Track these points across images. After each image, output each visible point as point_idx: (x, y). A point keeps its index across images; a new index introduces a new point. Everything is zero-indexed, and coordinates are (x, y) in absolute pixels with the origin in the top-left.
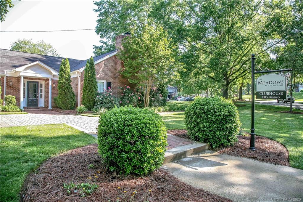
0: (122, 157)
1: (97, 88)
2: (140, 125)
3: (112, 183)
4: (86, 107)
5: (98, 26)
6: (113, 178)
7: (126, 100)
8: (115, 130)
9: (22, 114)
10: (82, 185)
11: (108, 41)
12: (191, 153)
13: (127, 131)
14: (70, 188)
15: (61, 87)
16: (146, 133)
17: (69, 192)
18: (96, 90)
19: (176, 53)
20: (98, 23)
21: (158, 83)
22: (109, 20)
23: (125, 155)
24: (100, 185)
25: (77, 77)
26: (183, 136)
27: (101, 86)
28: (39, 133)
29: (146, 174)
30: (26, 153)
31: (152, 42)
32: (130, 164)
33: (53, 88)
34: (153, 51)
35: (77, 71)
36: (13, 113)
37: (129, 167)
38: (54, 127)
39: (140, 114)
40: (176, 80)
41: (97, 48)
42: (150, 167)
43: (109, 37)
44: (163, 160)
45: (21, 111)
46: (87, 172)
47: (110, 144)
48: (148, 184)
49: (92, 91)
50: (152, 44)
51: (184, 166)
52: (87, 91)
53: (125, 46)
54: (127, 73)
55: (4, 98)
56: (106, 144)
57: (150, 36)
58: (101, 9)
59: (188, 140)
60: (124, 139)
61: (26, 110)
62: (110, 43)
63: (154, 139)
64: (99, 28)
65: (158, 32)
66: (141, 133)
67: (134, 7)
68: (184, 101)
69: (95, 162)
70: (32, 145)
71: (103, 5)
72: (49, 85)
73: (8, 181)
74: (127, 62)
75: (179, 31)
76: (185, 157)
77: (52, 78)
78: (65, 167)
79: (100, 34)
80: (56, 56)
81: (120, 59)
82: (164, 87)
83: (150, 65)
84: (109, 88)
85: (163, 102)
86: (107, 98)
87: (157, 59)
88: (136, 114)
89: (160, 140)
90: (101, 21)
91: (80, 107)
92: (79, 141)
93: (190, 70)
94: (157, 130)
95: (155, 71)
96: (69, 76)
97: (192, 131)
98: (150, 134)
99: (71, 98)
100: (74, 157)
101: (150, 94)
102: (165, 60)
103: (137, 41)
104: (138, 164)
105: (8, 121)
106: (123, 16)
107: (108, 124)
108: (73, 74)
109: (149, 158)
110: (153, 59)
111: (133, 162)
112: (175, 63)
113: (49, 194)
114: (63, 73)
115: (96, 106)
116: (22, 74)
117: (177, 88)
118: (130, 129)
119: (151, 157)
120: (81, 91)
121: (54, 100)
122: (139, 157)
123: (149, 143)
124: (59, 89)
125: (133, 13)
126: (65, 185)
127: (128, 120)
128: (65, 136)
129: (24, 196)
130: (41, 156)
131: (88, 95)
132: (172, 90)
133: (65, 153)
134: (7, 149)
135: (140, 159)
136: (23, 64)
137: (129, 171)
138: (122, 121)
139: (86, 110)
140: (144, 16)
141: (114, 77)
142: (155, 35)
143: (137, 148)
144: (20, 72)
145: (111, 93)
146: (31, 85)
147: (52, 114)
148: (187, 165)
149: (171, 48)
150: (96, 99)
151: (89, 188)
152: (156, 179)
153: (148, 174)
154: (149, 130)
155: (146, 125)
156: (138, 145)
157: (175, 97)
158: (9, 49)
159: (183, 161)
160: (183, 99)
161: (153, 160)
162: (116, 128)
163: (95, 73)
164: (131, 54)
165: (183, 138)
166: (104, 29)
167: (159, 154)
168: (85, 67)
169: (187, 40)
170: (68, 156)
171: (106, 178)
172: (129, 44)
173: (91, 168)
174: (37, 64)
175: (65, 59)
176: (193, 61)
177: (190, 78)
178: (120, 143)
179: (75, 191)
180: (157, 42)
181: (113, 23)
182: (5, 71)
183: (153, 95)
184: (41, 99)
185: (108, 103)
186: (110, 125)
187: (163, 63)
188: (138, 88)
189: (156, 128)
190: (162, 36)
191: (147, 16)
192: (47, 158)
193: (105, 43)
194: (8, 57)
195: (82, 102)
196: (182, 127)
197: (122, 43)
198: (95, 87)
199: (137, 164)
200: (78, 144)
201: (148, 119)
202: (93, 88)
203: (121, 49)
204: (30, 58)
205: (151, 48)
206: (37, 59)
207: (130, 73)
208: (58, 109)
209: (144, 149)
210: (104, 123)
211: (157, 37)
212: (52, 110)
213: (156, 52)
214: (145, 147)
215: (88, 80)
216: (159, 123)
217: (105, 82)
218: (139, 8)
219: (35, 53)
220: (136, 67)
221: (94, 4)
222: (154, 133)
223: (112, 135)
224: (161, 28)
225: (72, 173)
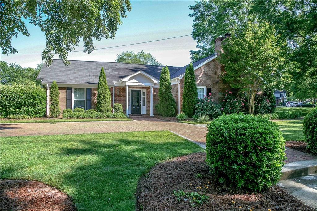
0: (234, 168)
1: (198, 94)
2: (254, 134)
3: (223, 195)
4: (186, 114)
5: (194, 31)
6: (223, 190)
7: (228, 107)
8: (226, 140)
9: (128, 120)
10: (192, 194)
11: (206, 45)
12: (314, 171)
13: (240, 141)
14: (180, 196)
15: (162, 95)
16: (262, 144)
17: (180, 199)
18: (196, 96)
19: (286, 51)
20: (194, 28)
21: (265, 87)
22: (206, 23)
23: (237, 167)
24: (210, 196)
25: (177, 84)
26: (301, 149)
27: (202, 93)
28: (146, 139)
29: (260, 190)
30: (137, 157)
31: (257, 41)
32: (242, 177)
33: (154, 95)
34: (258, 51)
35: (177, 78)
36: (121, 119)
37: (241, 181)
38: (159, 133)
39: (254, 123)
40: (287, 82)
41: (195, 53)
42: (266, 183)
43: (206, 41)
44: (280, 176)
45: (127, 118)
46: (195, 182)
47: (220, 154)
48: (264, 202)
49: (193, 98)
50: (257, 43)
51: (306, 185)
52: (187, 98)
53: (224, 48)
54: (229, 77)
55: (113, 106)
56: (216, 153)
57: (253, 35)
58: (196, 14)
59: (308, 154)
60: (236, 149)
61: (131, 117)
62: (208, 46)
63: (270, 151)
64: (196, 32)
65: (263, 29)
66: (256, 143)
67: (232, 5)
68: (295, 107)
69: (203, 171)
70: (141, 150)
71: (198, 9)
72: (150, 93)
73: (125, 182)
74: (228, 66)
75: (288, 25)
76: (306, 175)
77: (153, 86)
78: (173, 174)
79: (197, 39)
80: (155, 65)
81: (221, 62)
82: (271, 91)
83: (255, 67)
84: (210, 94)
85: (271, 109)
86: (207, 105)
87: (263, 59)
88: (249, 123)
89: (278, 152)
90: (197, 25)
91: (181, 114)
92: (184, 148)
93: (304, 69)
94: (274, 141)
95: (261, 73)
96: (170, 83)
97: (314, 143)
98: (267, 145)
99: (172, 105)
100: (181, 164)
101: (255, 100)
102: (273, 60)
103: (239, 42)
104: (252, 177)
105: (118, 127)
106: (221, 17)
107: (219, 132)
108: (173, 81)
109: (264, 172)
110: (258, 61)
111: (246, 175)
112: (285, 63)
113: (160, 199)
114: (163, 80)
115: (197, 113)
116: (127, 84)
117: (286, 91)
118: (243, 138)
119: (267, 172)
120: (181, 98)
121: (155, 107)
122: (253, 170)
123: (264, 155)
124: (160, 96)
125: (232, 12)
126: (175, 193)
127: (240, 129)
128: (170, 143)
129: (139, 198)
130: (150, 161)
131: (188, 102)
132: (280, 94)
133: (172, 160)
134: (121, 153)
135: (254, 172)
136: (128, 74)
137: (241, 185)
138: (234, 129)
139: (186, 117)
140: (244, 13)
141: (214, 82)
142: (259, 32)
143: (251, 160)
144: (126, 82)
145: (211, 100)
146: (135, 93)
147: (154, 121)
148: (311, 185)
149: (280, 46)
150: (197, 106)
151: (200, 199)
152: (272, 197)
153: (262, 191)
154: (265, 140)
155: (261, 135)
156: (252, 157)
157: (283, 102)
158: (115, 62)
159: (303, 179)
160: (294, 105)
161: (269, 174)
162: (227, 137)
163: (195, 79)
164: (232, 57)
165: (302, 151)
166: (201, 33)
167: (277, 168)
168: (185, 74)
169: (299, 34)
170: (175, 163)
171: (215, 190)
172: (229, 45)
173: (199, 177)
174: (140, 73)
175: (165, 67)
176: (308, 58)
177: (305, 80)
178: (231, 153)
179: (186, 200)
180: (262, 41)
181: (210, 25)
182: (114, 82)
183: (259, 100)
184: (144, 106)
185: (208, 110)
186: (221, 134)
187: (270, 63)
188: (241, 93)
189: (273, 139)
190: (268, 33)
191: (247, 13)
192: (155, 163)
193: (203, 48)
194: (116, 69)
195: (182, 109)
196: (298, 138)
197: (221, 46)
198: (195, 94)
199: (250, 178)
200: (184, 151)
201: (264, 127)
202: (193, 95)
203: (221, 52)
204: (133, 69)
205: (255, 48)
206: (139, 70)
207: (232, 77)
208: (159, 116)
209: (259, 162)
210: (214, 131)
211: (262, 34)
212: (153, 117)
213: (261, 52)
214: (260, 160)
215: (188, 87)
216: (276, 133)
217: (205, 88)
218: (238, 5)
219: (137, 63)
220: (239, 70)
221: (190, 9)
222: (271, 144)
223: (222, 144)
224: (266, 23)
225: (180, 181)
